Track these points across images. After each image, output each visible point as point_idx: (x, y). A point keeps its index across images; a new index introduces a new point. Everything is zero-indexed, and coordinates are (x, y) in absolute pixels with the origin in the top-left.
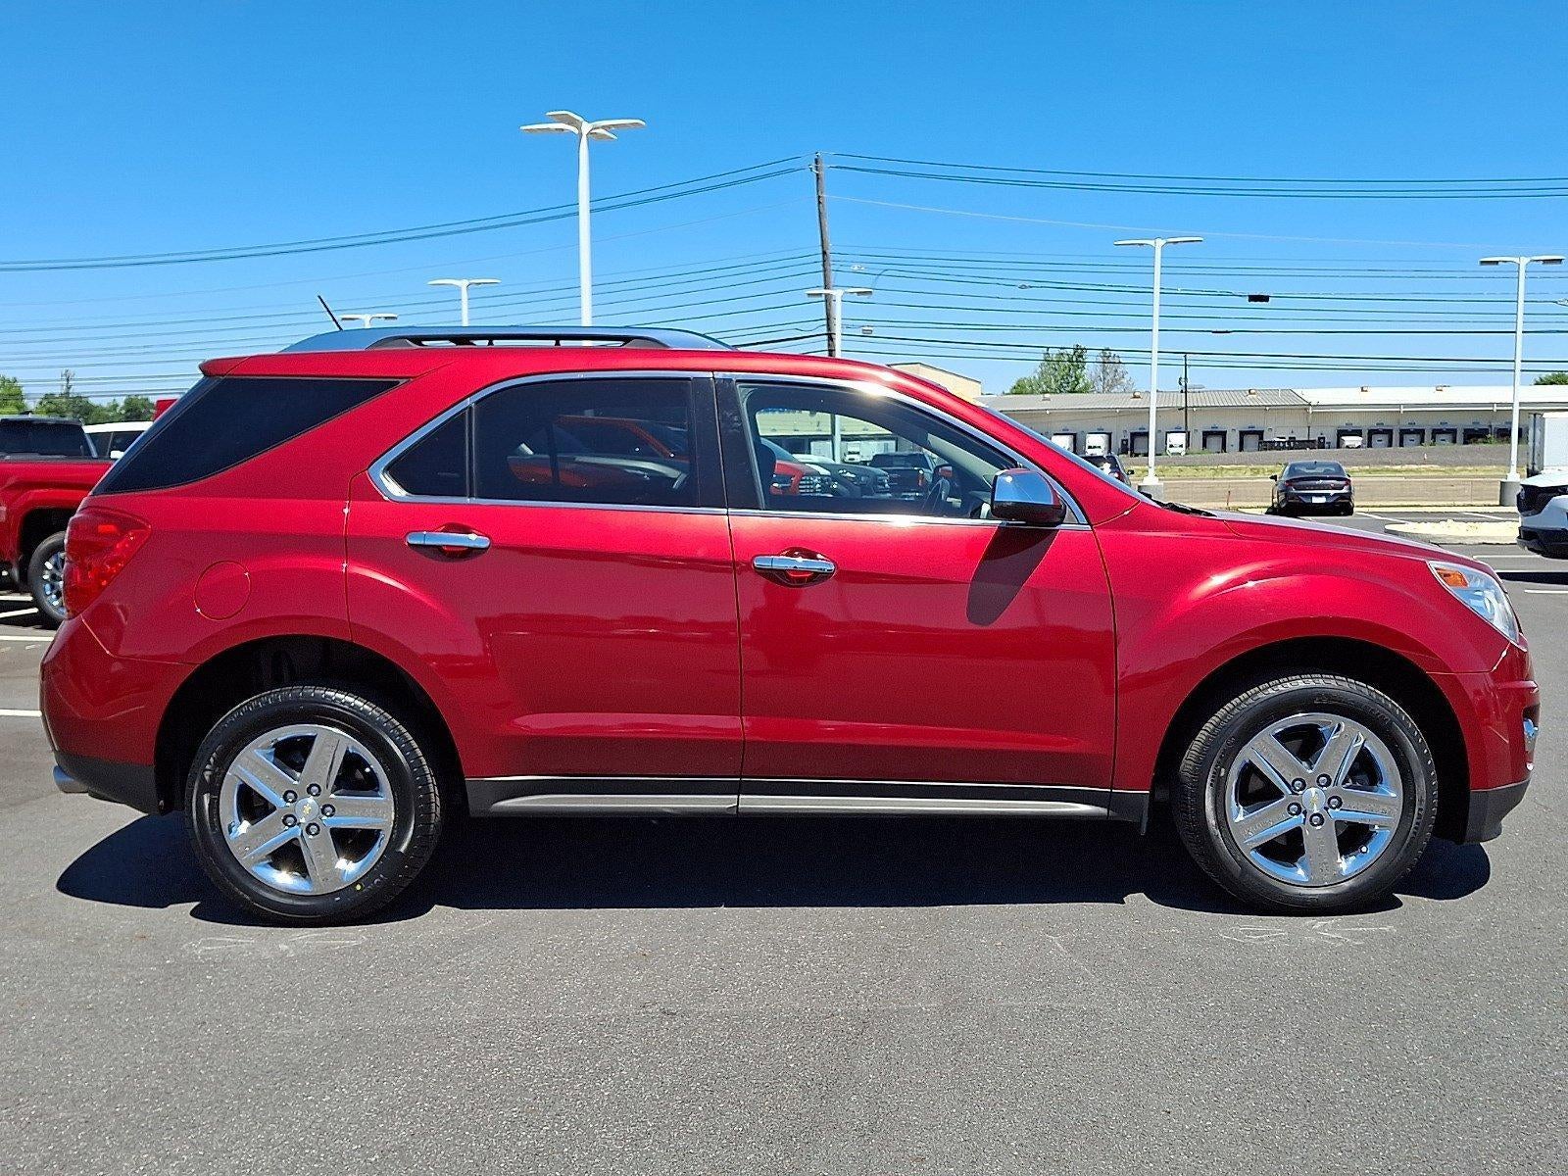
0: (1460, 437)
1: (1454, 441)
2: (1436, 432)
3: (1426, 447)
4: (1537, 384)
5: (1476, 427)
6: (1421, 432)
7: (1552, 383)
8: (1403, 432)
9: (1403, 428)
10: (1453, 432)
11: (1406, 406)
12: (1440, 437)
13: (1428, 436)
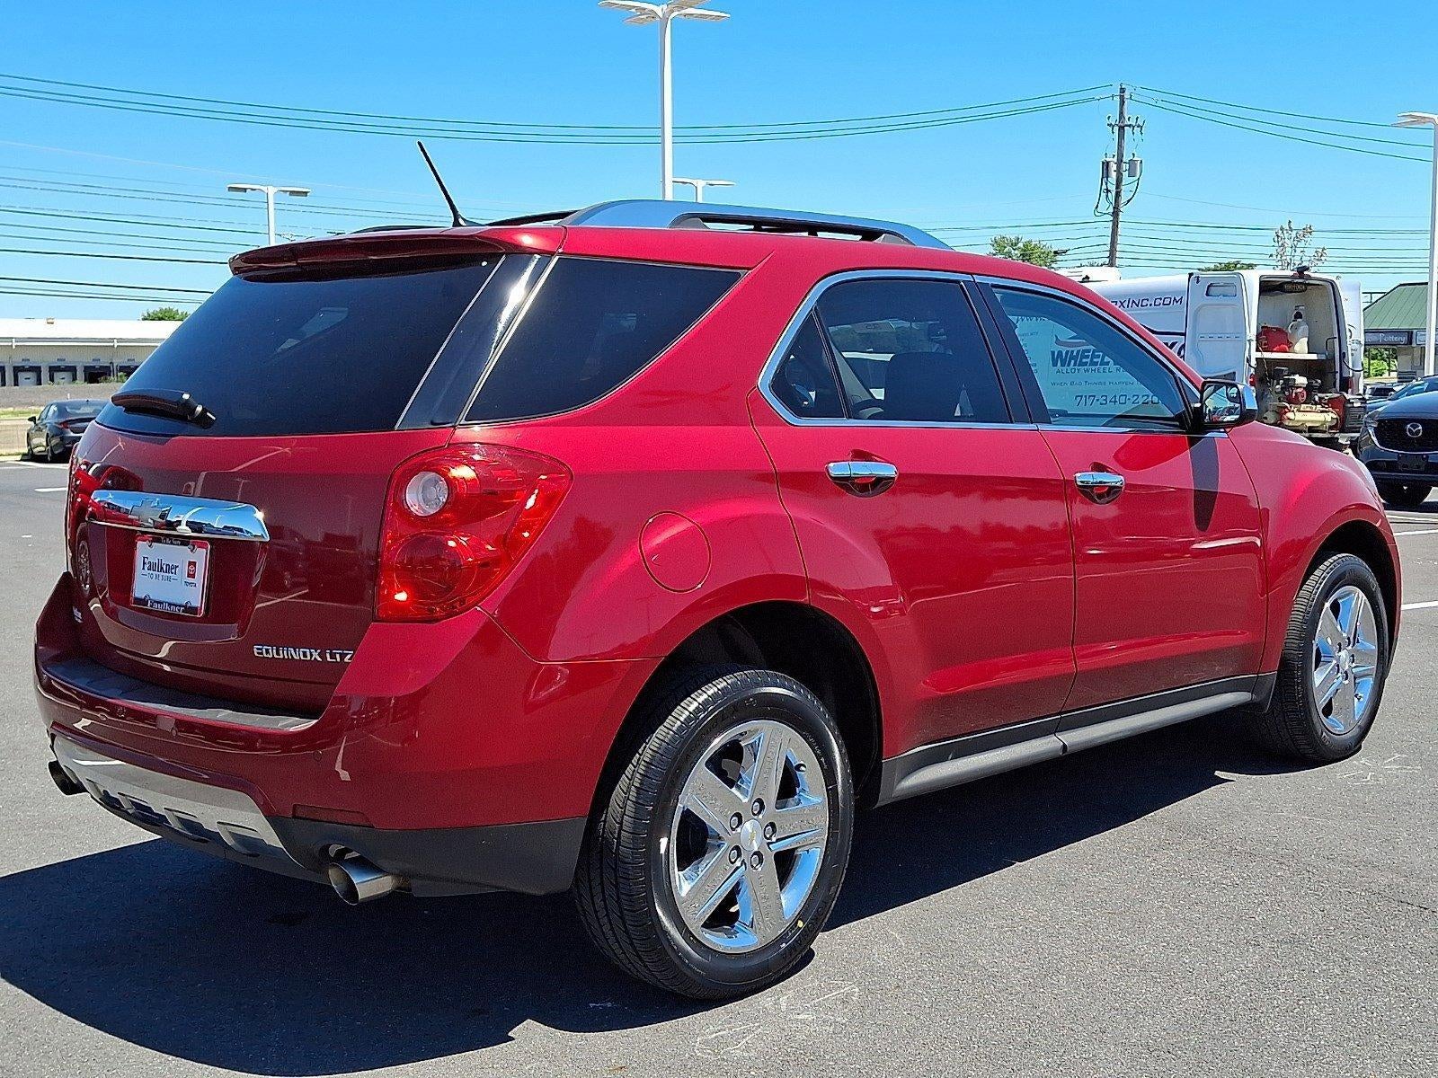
0: (80, 374)
1: (74, 379)
2: (53, 370)
3: (46, 385)
4: (145, 319)
5: (97, 364)
6: (36, 370)
7: (160, 319)
8: (17, 370)
9: (17, 365)
10: (72, 370)
11: (18, 340)
12: (57, 375)
13: (45, 375)
